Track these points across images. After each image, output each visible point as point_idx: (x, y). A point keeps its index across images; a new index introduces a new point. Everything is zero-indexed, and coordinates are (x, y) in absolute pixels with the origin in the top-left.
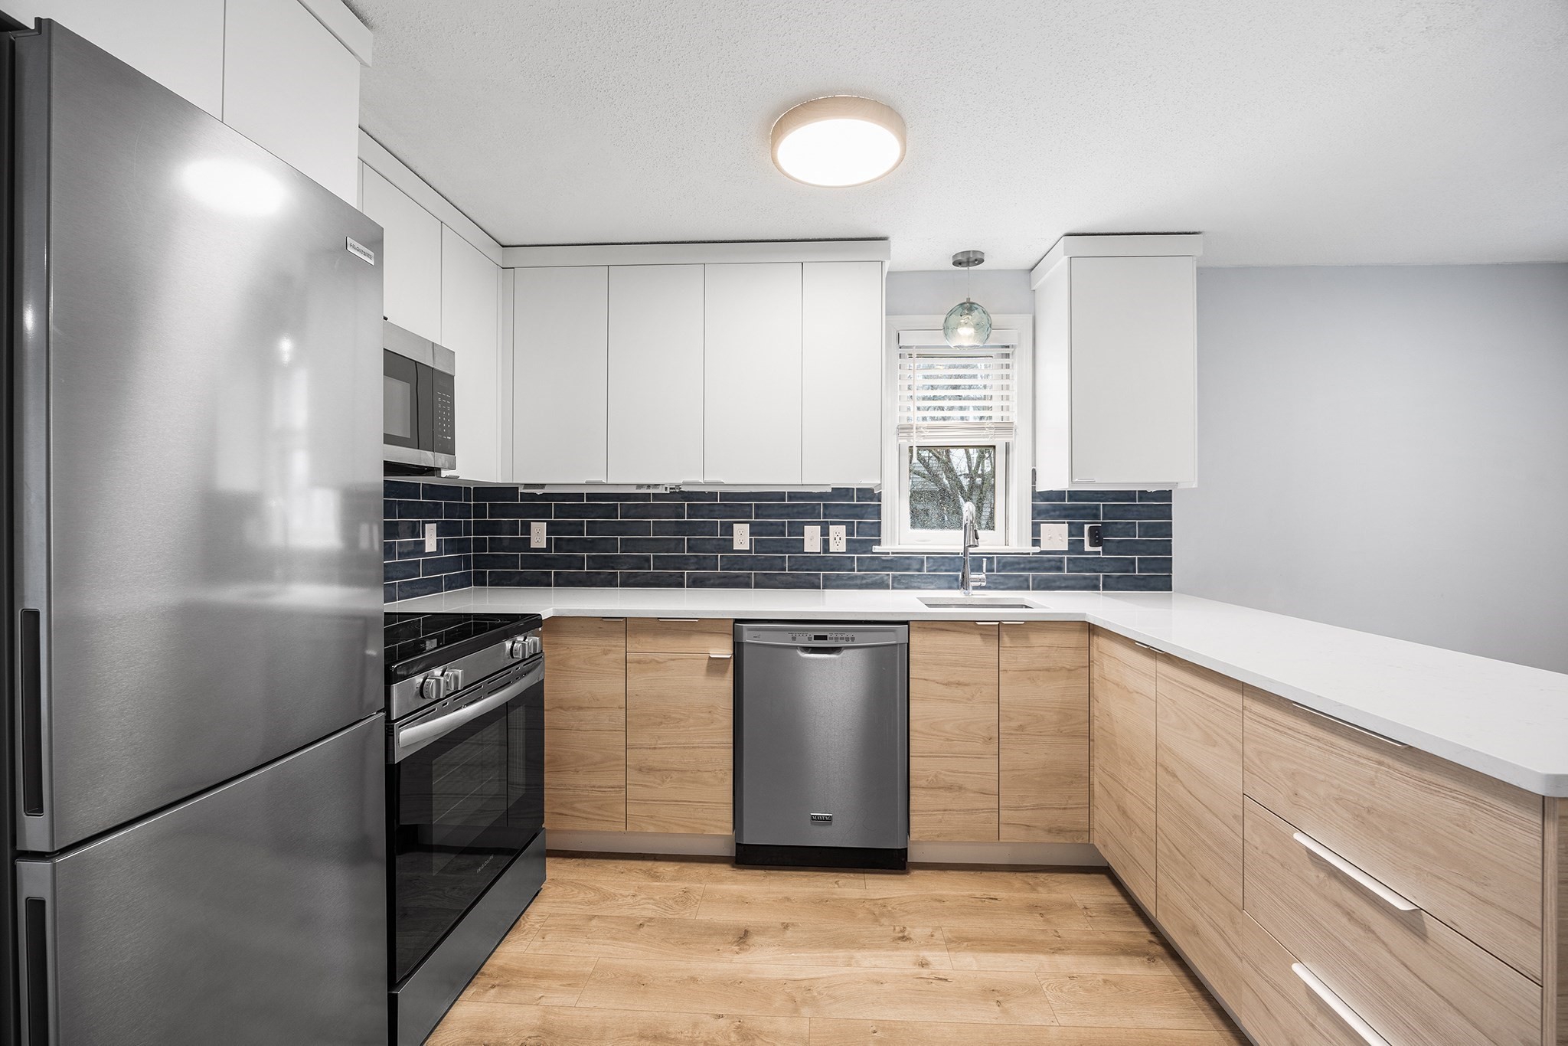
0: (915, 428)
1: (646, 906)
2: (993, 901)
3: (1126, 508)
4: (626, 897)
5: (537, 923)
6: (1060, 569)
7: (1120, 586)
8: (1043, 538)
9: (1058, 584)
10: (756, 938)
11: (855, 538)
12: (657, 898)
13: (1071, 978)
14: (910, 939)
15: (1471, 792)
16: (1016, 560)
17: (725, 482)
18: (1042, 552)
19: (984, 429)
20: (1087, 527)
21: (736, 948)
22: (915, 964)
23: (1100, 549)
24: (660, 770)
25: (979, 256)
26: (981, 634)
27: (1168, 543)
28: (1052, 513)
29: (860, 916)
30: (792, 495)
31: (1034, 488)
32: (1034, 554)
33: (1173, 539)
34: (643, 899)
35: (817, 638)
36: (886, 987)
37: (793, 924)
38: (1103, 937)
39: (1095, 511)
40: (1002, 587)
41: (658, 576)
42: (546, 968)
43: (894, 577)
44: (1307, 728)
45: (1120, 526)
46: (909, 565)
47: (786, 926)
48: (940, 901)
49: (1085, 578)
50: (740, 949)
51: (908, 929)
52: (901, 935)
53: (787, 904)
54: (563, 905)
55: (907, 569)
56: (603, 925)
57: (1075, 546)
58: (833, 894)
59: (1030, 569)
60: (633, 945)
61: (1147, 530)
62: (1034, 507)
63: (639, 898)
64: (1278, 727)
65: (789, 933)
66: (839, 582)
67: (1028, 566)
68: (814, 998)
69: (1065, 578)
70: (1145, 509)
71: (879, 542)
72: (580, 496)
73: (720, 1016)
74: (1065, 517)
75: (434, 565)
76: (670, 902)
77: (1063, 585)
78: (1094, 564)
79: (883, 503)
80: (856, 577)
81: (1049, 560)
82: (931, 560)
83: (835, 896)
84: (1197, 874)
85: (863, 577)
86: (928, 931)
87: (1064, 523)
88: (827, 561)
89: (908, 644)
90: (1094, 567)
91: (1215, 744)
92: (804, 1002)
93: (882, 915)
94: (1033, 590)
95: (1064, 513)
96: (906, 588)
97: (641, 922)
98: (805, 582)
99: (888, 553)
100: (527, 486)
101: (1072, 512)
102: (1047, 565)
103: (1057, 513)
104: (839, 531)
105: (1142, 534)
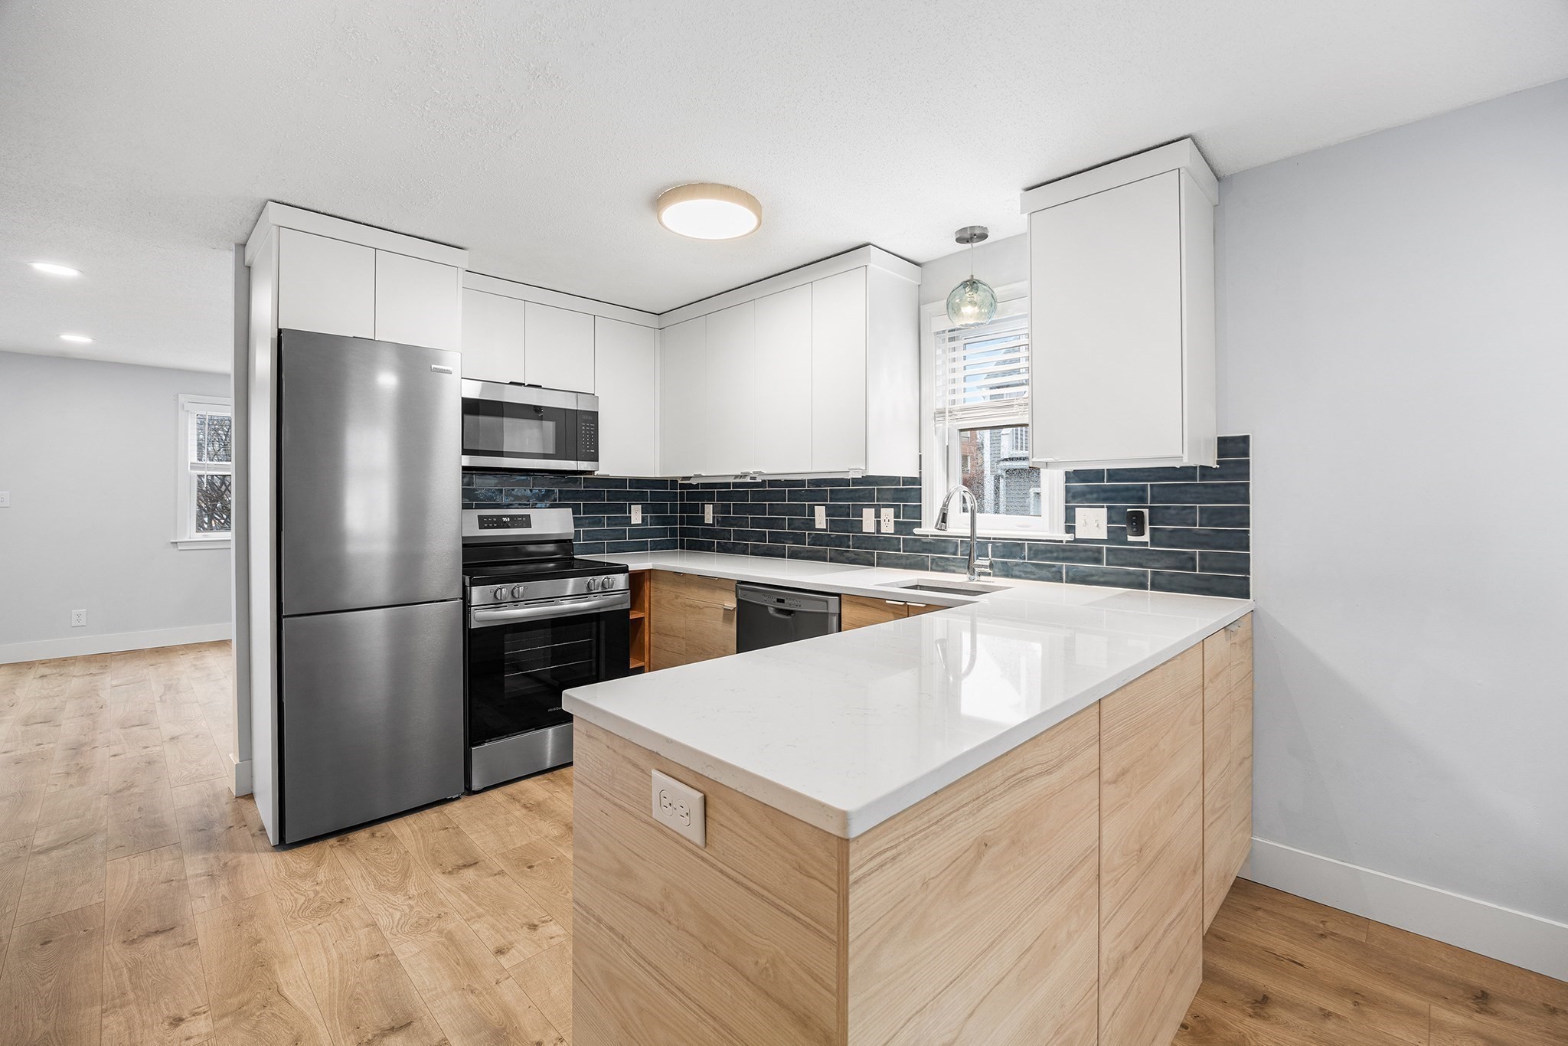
0: (947, 412)
3: (1183, 488)
6: (1098, 561)
7: (1173, 587)
8: (1079, 524)
9: (1095, 578)
11: (901, 520)
16: (1049, 548)
18: (1076, 540)
19: (1012, 406)
23: (1146, 539)
25: (982, 231)
27: (1243, 535)
28: (1089, 496)
30: (855, 481)
31: (1067, 467)
32: (1067, 542)
33: (1251, 529)
39: (1141, 493)
40: (1033, 577)
41: (770, 548)
43: (933, 560)
45: (1172, 512)
46: (945, 548)
49: (1129, 573)
55: (944, 552)
57: (1114, 536)
59: (1064, 559)
61: (1214, 517)
62: (1067, 490)
66: (888, 561)
67: (1061, 555)
69: (1105, 572)
70: (1210, 490)
71: (919, 525)
72: (727, 485)
74: (1105, 500)
75: (636, 532)
77: (1102, 579)
78: (1139, 557)
79: (923, 487)
80: (902, 556)
81: (1085, 550)
82: (962, 544)
85: (907, 557)
87: (1103, 507)
88: (880, 540)
89: (840, 615)
90: (1138, 561)
94: (1066, 582)
95: (1103, 495)
96: (943, 571)
98: (863, 560)
99: (928, 536)
100: (684, 478)
101: (1113, 495)
102: (1083, 555)
103: (1095, 496)
104: (888, 514)
105: (1204, 522)
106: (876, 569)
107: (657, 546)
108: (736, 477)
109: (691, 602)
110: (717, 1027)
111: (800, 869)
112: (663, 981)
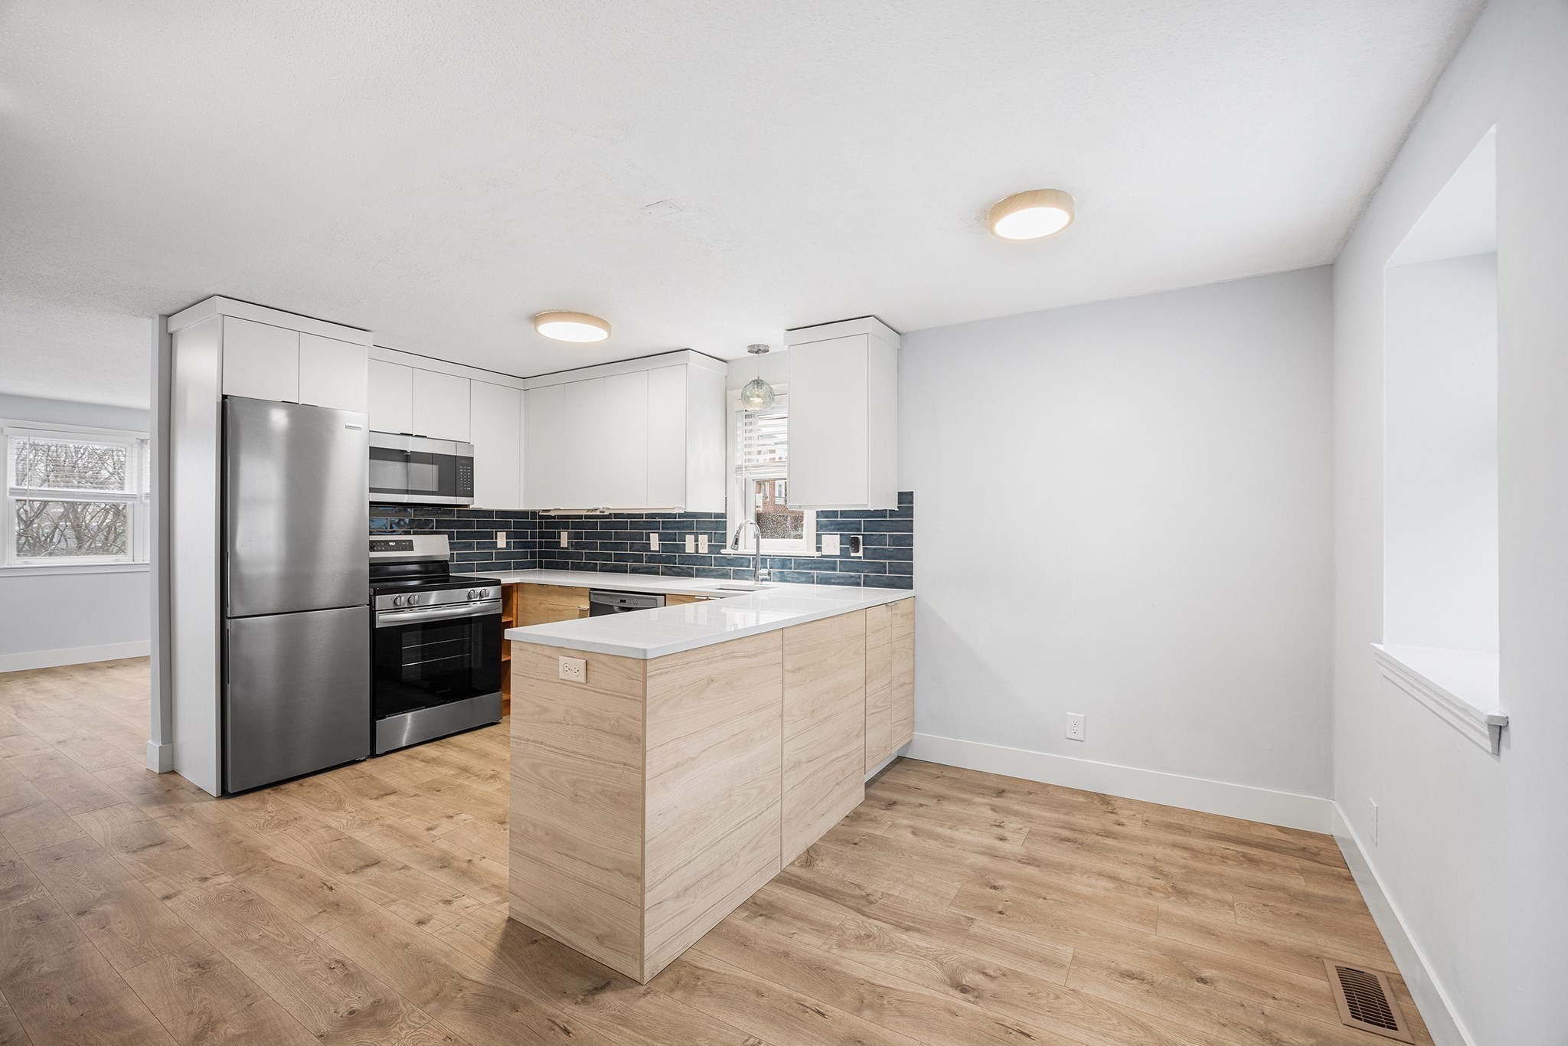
0: (743, 467)
3: (881, 523)
6: (834, 569)
7: (875, 584)
8: (823, 546)
9: (833, 581)
11: (713, 543)
16: (806, 561)
18: (822, 556)
23: (861, 555)
27: (909, 551)
28: (830, 527)
30: (680, 514)
31: (818, 508)
32: (818, 557)
33: (914, 548)
35: (622, 601)
39: (858, 526)
40: (797, 581)
41: (615, 565)
43: (734, 571)
45: (874, 537)
46: (742, 563)
49: (851, 577)
55: (741, 566)
57: (844, 553)
59: (815, 569)
61: (896, 540)
62: (818, 522)
66: (705, 574)
67: (814, 566)
69: (838, 576)
70: (894, 524)
71: (725, 547)
72: (580, 517)
74: (838, 530)
75: (501, 555)
77: (837, 581)
78: (857, 566)
79: (728, 520)
80: (713, 570)
81: (828, 562)
82: (753, 560)
85: (717, 570)
87: (837, 534)
88: (698, 559)
90: (856, 568)
94: (817, 584)
95: (837, 527)
96: (740, 579)
98: (686, 573)
99: (731, 555)
100: (544, 511)
101: (843, 527)
102: (826, 565)
103: (833, 527)
104: (704, 539)
105: (891, 543)
106: (695, 579)
107: (518, 566)
108: (589, 510)
109: (553, 607)
110: (592, 760)
111: (628, 678)
112: (564, 753)
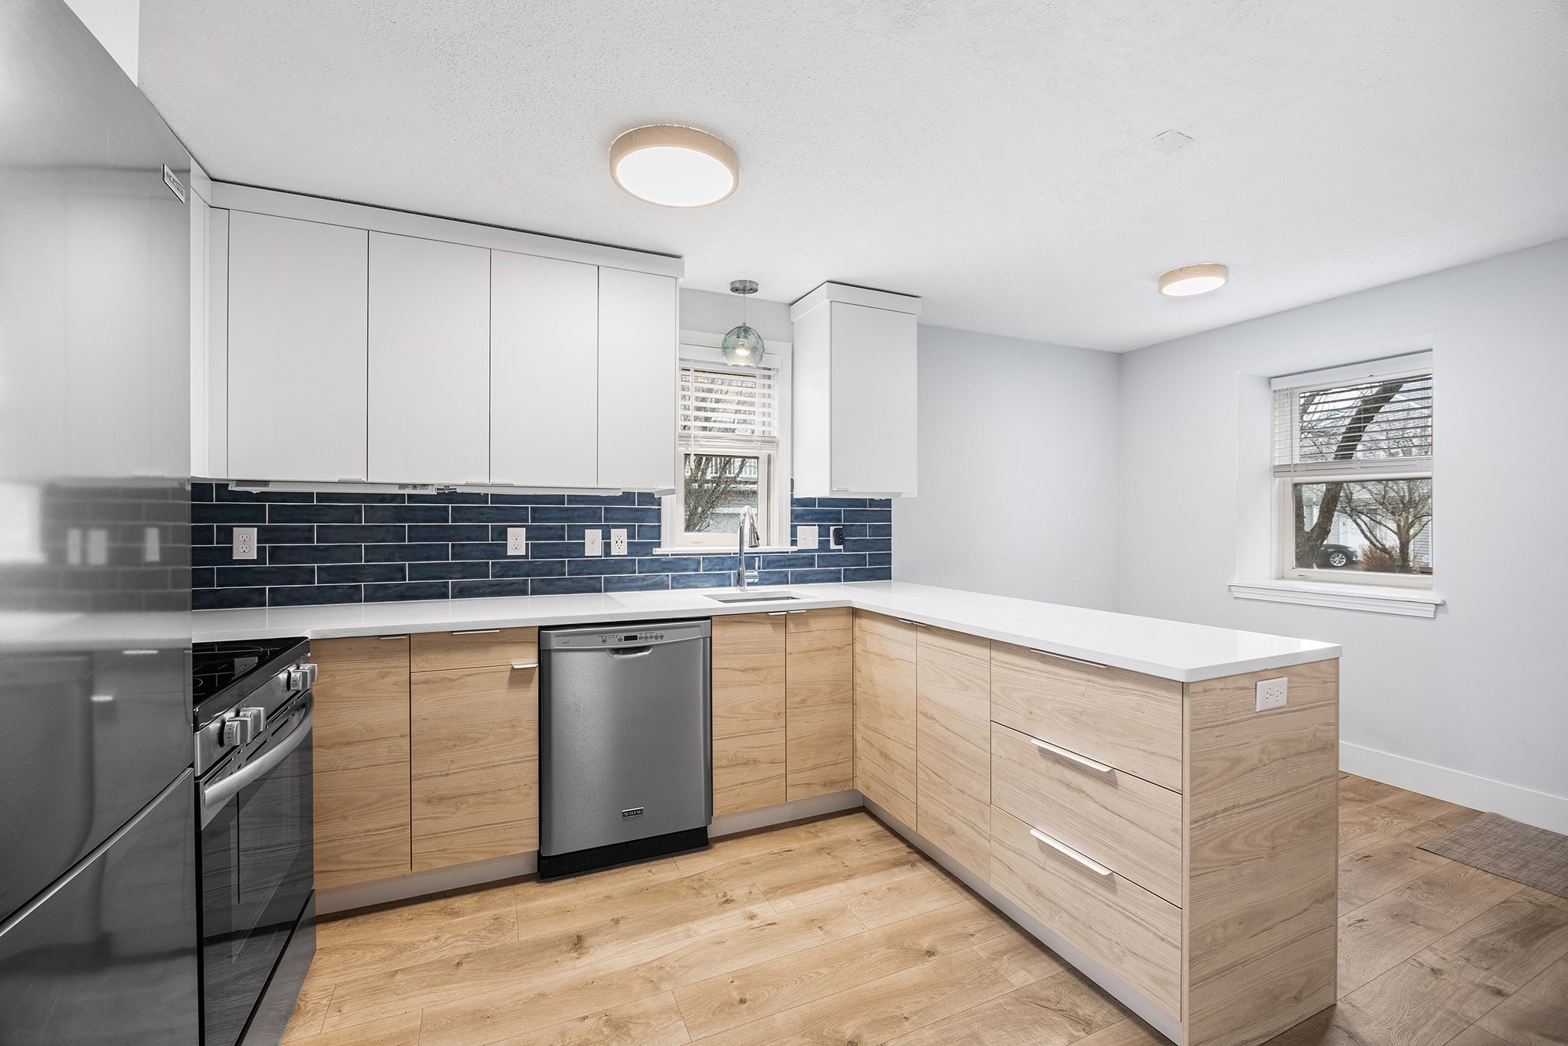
0: (693, 437)
1: (456, 944)
2: (789, 852)
3: (861, 512)
4: (428, 941)
5: (323, 998)
6: (812, 565)
7: (856, 578)
8: (799, 538)
9: (810, 578)
10: (590, 940)
11: (636, 541)
12: (466, 932)
13: (866, 894)
14: (734, 900)
15: (1144, 689)
16: (778, 558)
17: (515, 484)
18: (798, 551)
19: (752, 441)
20: (832, 529)
21: (575, 955)
22: (745, 919)
23: (841, 547)
24: (453, 797)
25: (754, 286)
26: (772, 624)
27: (888, 541)
28: (806, 518)
29: (682, 894)
30: (572, 498)
31: (792, 495)
32: (792, 552)
33: (892, 538)
34: (449, 938)
35: (627, 638)
36: (727, 944)
37: (623, 918)
38: (877, 858)
39: (838, 515)
40: (766, 583)
41: (415, 587)
42: (359, 1040)
43: (673, 578)
44: (1040, 666)
45: (854, 528)
46: (687, 565)
47: (617, 921)
48: (747, 863)
49: (831, 572)
50: (580, 954)
51: (728, 893)
52: (724, 899)
53: (609, 902)
54: (349, 971)
55: (686, 570)
56: (412, 976)
57: (823, 545)
58: (652, 881)
59: (790, 566)
60: (458, 985)
61: (876, 530)
62: (792, 512)
63: (443, 939)
64: (1017, 668)
65: (622, 926)
66: (621, 585)
67: (787, 563)
68: (668, 973)
69: (816, 573)
70: (873, 514)
71: (659, 545)
72: (308, 496)
73: (584, 1018)
74: (816, 520)
76: (483, 933)
77: (815, 578)
78: (835, 560)
79: (663, 507)
80: (637, 579)
81: (804, 558)
82: (707, 560)
83: (653, 883)
84: (953, 788)
85: (643, 579)
86: (746, 890)
87: (815, 525)
88: (608, 564)
89: (711, 638)
90: (837, 562)
91: (967, 689)
92: (661, 979)
93: (702, 887)
94: (791, 583)
95: (815, 517)
96: (685, 588)
97: (457, 961)
98: (585, 587)
99: (668, 555)
101: (821, 516)
102: (802, 561)
103: (810, 517)
104: (619, 535)
105: (871, 534)
